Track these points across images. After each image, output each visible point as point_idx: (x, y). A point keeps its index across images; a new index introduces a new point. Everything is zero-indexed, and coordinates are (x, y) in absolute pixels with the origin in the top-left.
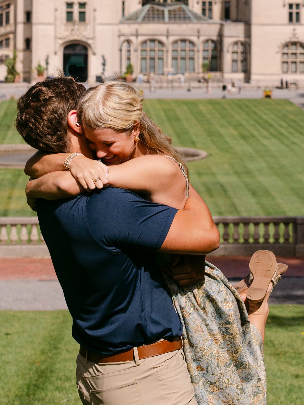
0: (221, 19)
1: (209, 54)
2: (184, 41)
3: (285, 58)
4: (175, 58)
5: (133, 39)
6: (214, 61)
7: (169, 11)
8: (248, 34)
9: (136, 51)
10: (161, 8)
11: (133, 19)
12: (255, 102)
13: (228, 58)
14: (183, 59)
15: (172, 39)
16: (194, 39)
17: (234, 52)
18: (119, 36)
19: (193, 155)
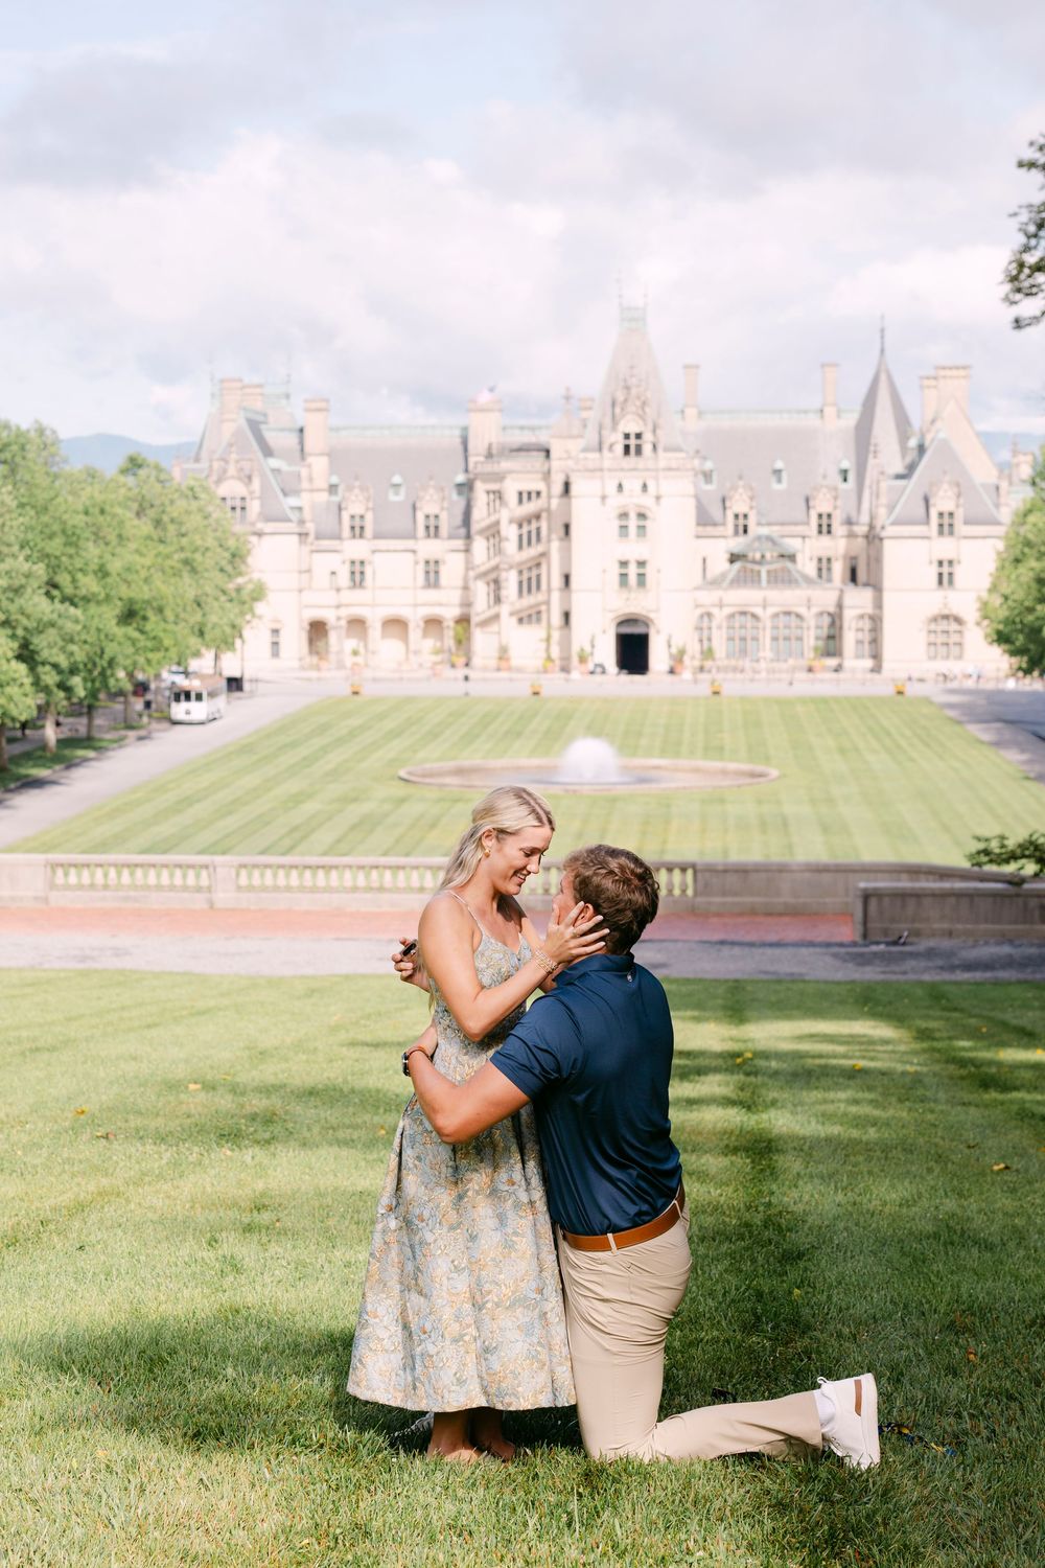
0: (844, 582)
1: (825, 632)
2: (788, 613)
3: (932, 638)
4: (775, 639)
5: (715, 611)
6: (831, 642)
7: (769, 572)
8: (878, 604)
9: (719, 627)
10: (756, 567)
11: (715, 583)
12: (880, 701)
13: (849, 639)
14: (787, 639)
15: (771, 610)
16: (802, 611)
17: (858, 630)
18: (697, 606)
19: (761, 775)
